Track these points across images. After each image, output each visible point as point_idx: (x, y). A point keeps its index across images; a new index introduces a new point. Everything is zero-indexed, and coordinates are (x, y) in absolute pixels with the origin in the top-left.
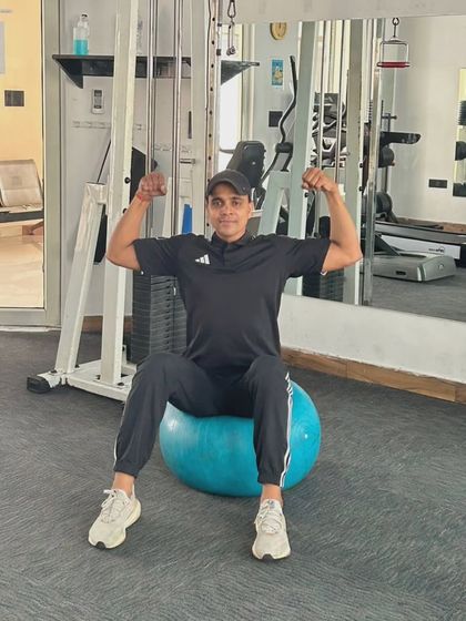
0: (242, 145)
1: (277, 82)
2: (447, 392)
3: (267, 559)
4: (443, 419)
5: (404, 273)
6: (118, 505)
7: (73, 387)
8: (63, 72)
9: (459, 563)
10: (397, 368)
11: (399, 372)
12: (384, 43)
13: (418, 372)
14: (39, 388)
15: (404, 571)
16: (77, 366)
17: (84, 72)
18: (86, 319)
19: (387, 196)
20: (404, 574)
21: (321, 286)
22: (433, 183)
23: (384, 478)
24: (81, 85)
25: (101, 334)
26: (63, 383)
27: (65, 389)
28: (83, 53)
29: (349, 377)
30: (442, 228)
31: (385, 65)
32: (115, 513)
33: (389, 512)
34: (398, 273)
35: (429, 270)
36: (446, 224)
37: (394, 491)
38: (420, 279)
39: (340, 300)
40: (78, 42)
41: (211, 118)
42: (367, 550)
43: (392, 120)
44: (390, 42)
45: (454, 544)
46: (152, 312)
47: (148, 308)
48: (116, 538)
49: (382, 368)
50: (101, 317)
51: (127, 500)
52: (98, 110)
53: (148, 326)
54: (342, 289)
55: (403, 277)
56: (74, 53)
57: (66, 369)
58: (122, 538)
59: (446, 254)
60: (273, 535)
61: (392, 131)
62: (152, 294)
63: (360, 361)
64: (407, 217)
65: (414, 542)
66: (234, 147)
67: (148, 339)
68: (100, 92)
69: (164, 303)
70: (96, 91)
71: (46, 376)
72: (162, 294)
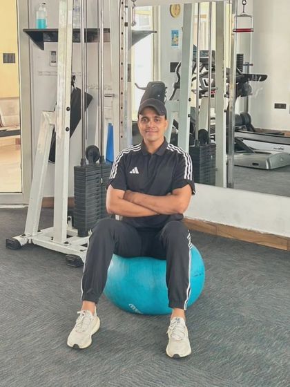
0: (151, 84)
1: (175, 44)
2: (282, 244)
3: (176, 357)
4: (279, 262)
5: (257, 164)
6: (87, 321)
7: (36, 246)
8: (31, 40)
9: (285, 365)
10: (249, 228)
11: (250, 231)
12: (237, 16)
13: (263, 231)
14: (14, 246)
15: (247, 371)
16: (39, 231)
17: (44, 40)
18: (45, 199)
19: (248, 115)
20: (247, 374)
21: (201, 175)
22: (277, 106)
23: (236, 305)
24: (43, 48)
25: (53, 208)
26: (30, 242)
27: (31, 246)
28: (42, 28)
29: (218, 234)
30: (283, 134)
31: (238, 31)
32: (84, 327)
33: (239, 329)
34: (254, 164)
35: (273, 163)
36: (286, 131)
37: (243, 314)
38: (268, 168)
39: (213, 184)
40: (40, 20)
41: (123, 67)
42: (223, 357)
43: (250, 67)
44: (241, 16)
45: (282, 351)
46: (87, 194)
47: (84, 192)
48: (86, 342)
49: (239, 228)
50: (53, 198)
51: (92, 317)
52: (54, 64)
53: (84, 204)
54: (215, 176)
55: (256, 167)
56: (37, 28)
57: (32, 233)
58: (90, 342)
59: (285, 151)
60: (179, 341)
61: (250, 73)
62: (87, 183)
63: (225, 224)
64: (261, 128)
65: (255, 350)
66: (145, 86)
67: (84, 212)
68: (55, 52)
69: (94, 188)
70: (52, 52)
71: (18, 238)
72: (94, 183)
